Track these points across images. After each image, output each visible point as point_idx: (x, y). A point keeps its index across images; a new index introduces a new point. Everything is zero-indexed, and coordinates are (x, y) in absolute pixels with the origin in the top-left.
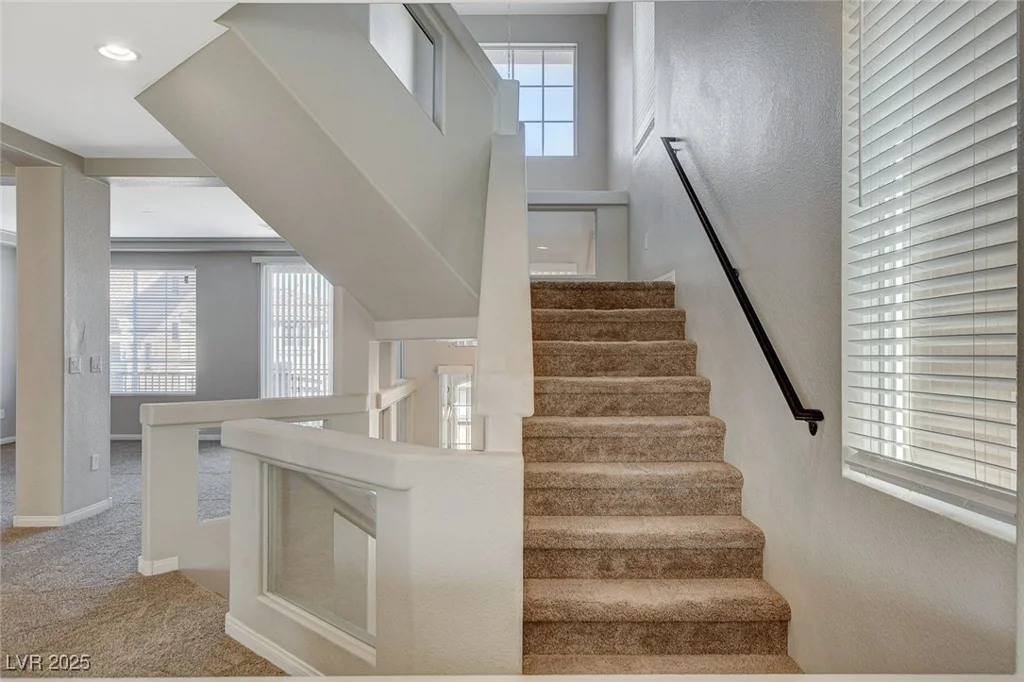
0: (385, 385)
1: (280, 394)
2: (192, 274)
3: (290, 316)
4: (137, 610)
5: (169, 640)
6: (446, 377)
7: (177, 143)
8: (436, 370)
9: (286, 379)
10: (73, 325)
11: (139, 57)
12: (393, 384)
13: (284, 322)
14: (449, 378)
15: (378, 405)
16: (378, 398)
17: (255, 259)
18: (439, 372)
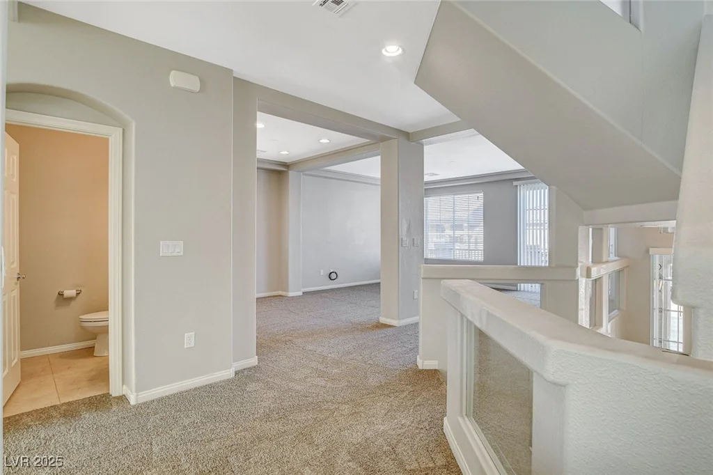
0: (597, 260)
1: (535, 263)
2: (481, 195)
3: (537, 220)
4: (403, 391)
5: (408, 423)
6: (657, 257)
7: (447, 111)
8: (648, 251)
9: (538, 255)
10: (404, 221)
11: (404, 50)
12: (604, 260)
13: (533, 224)
14: (661, 258)
15: (588, 275)
16: (588, 271)
17: (515, 183)
18: (650, 253)
